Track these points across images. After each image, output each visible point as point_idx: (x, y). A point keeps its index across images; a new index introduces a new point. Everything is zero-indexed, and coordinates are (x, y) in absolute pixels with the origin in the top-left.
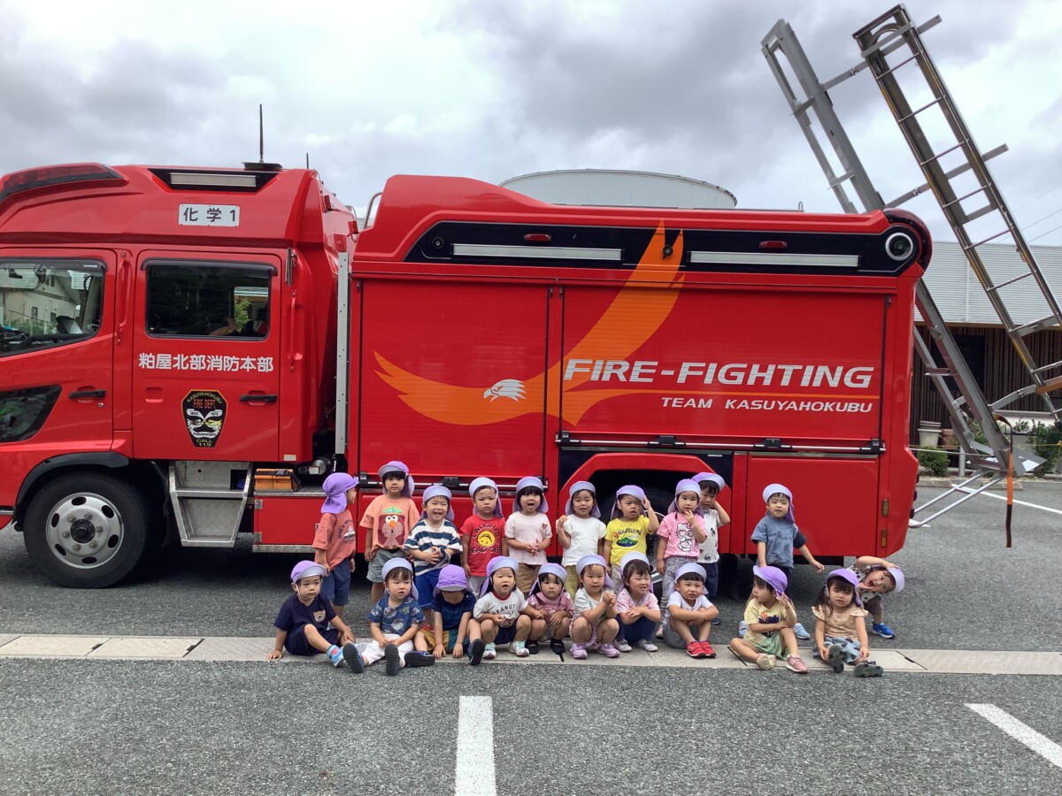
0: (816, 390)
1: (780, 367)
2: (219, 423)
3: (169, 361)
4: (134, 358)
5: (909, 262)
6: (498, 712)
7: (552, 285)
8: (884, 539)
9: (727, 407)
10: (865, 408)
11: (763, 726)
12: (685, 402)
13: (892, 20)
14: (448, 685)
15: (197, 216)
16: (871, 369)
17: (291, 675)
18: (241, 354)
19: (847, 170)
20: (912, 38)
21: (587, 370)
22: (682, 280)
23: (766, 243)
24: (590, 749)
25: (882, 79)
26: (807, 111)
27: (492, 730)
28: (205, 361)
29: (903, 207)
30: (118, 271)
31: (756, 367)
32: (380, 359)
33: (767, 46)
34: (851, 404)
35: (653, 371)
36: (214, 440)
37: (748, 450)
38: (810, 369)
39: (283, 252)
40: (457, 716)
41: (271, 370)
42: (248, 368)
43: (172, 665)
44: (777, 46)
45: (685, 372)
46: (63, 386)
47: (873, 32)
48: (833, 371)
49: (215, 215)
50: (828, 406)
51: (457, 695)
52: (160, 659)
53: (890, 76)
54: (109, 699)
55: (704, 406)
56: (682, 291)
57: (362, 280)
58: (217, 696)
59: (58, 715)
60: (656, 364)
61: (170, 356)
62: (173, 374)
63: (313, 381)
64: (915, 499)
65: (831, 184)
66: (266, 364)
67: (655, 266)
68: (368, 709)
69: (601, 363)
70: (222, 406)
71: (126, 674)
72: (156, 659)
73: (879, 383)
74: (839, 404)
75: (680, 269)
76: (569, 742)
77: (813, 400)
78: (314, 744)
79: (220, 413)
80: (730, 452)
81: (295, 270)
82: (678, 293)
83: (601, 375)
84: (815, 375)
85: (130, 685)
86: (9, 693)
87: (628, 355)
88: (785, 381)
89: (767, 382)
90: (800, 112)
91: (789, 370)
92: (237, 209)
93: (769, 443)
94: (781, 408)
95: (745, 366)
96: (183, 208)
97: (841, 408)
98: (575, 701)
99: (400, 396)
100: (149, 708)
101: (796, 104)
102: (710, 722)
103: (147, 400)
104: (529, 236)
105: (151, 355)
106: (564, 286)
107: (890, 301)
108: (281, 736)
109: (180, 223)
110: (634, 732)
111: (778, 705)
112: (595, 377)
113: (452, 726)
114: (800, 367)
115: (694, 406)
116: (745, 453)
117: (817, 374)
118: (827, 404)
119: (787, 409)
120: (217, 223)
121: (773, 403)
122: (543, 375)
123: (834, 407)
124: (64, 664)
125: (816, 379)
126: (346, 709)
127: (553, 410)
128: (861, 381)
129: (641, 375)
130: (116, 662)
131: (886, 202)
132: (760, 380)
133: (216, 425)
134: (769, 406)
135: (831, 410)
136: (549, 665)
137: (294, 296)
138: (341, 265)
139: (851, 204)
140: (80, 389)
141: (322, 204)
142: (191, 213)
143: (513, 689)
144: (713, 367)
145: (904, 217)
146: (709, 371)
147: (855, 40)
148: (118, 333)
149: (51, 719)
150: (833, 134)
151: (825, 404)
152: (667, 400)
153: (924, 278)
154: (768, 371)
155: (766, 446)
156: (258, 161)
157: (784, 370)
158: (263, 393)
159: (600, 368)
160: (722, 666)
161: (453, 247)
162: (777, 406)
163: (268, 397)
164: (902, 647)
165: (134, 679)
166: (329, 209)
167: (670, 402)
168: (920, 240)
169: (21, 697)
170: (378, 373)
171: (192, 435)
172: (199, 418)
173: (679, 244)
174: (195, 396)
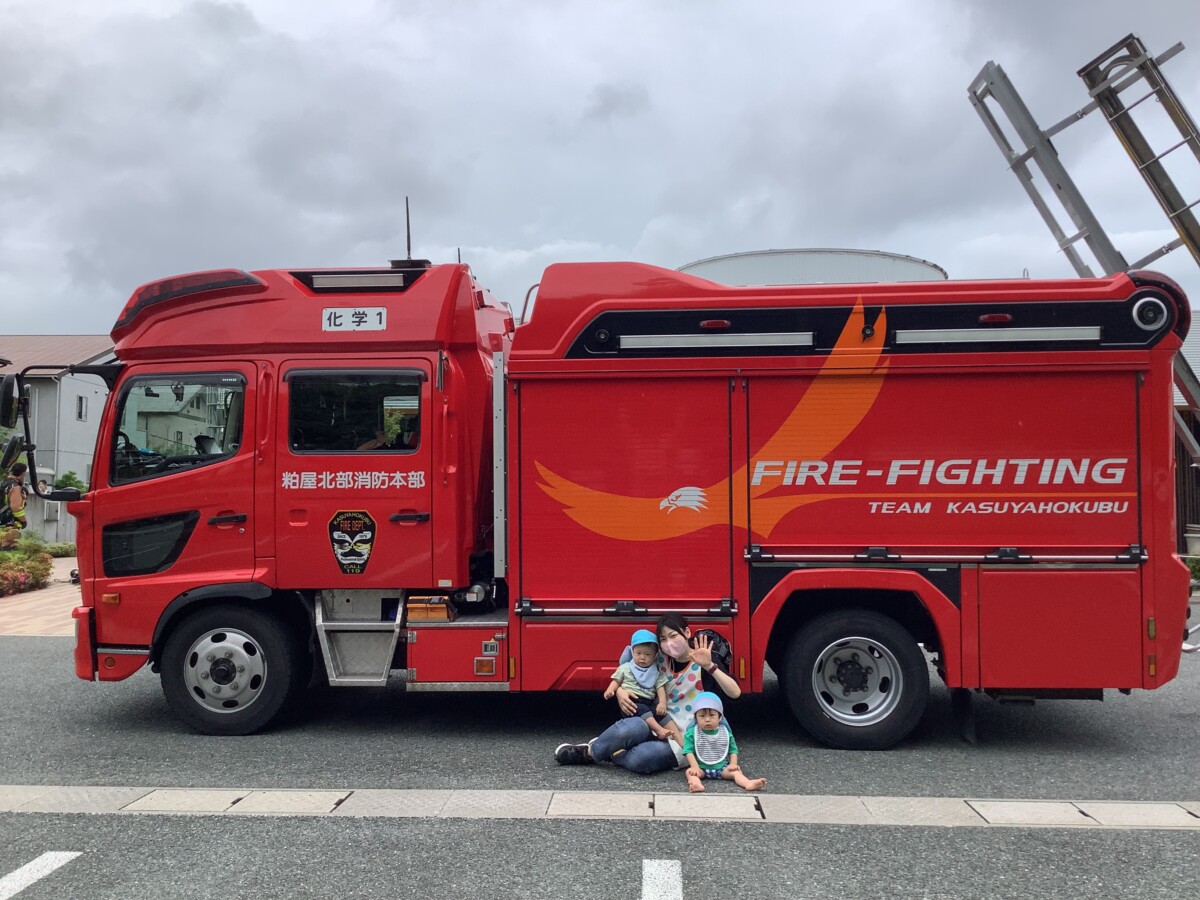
0: (1058, 488)
1: (1012, 462)
2: (368, 546)
3: (314, 480)
4: (276, 478)
5: (1163, 332)
6: (688, 879)
7: (734, 378)
8: (1152, 667)
9: (949, 511)
10: (1120, 508)
12: (897, 507)
13: (1124, 52)
14: (629, 846)
15: (341, 320)
16: (1125, 461)
17: (450, 834)
18: (390, 469)
19: (1079, 228)
20: (1150, 70)
21: (779, 473)
22: (886, 364)
23: (986, 316)
25: (1116, 120)
26: (1027, 163)
28: (353, 478)
30: (259, 384)
31: (982, 463)
32: (541, 469)
33: (975, 93)
34: (1102, 504)
35: (857, 472)
36: (363, 566)
37: (978, 562)
38: (1048, 464)
39: (434, 356)
40: (641, 883)
41: (423, 485)
42: (398, 484)
43: (318, 821)
44: (988, 91)
45: (895, 471)
46: (201, 511)
47: (1102, 67)
48: (1077, 465)
49: (360, 318)
50: (1074, 507)
51: (640, 859)
52: (305, 815)
53: (1125, 115)
54: (249, 862)
55: (921, 511)
56: (888, 377)
57: (519, 382)
58: (367, 858)
59: (193, 880)
60: (859, 463)
61: (315, 474)
62: (317, 494)
63: (469, 498)
64: (1188, 616)
65: (1061, 246)
66: (417, 480)
67: (853, 350)
68: (537, 874)
69: (794, 464)
70: (371, 528)
71: (267, 833)
72: (300, 815)
73: (1134, 474)
74: (1087, 505)
75: (884, 352)
77: (1055, 501)
79: (368, 535)
80: (955, 566)
81: (446, 374)
82: (882, 380)
83: (795, 479)
84: (1056, 470)
85: (272, 845)
86: (142, 854)
87: (826, 454)
88: (1020, 479)
89: (997, 480)
90: (1018, 166)
91: (1023, 465)
92: (384, 311)
93: (1005, 554)
94: (1016, 511)
95: (969, 462)
96: (326, 313)
97: (1091, 508)
98: (781, 866)
99: (564, 510)
100: (292, 871)
101: (1014, 157)
103: (292, 524)
104: (705, 322)
105: (294, 474)
106: (748, 378)
107: (1143, 379)
109: (323, 329)
111: (1031, 871)
112: (788, 481)
113: (635, 894)
114: (1037, 461)
115: (909, 511)
116: (975, 566)
117: (1058, 469)
118: (1073, 504)
119: (1023, 511)
120: (363, 327)
121: (1006, 505)
122: (727, 480)
123: (1081, 508)
124: (201, 821)
125: (1057, 474)
126: (512, 873)
127: (740, 522)
128: (1113, 476)
129: (843, 477)
130: (257, 819)
131: (1130, 264)
132: (988, 478)
133: (365, 549)
134: (1001, 508)
135: (1078, 511)
136: (748, 824)
137: (446, 403)
138: (496, 366)
139: (1087, 268)
140: (219, 514)
141: (474, 301)
142: (335, 318)
143: (706, 852)
144: (929, 464)
145: (1153, 279)
146: (925, 469)
147: (1081, 79)
148: (259, 451)
149: (185, 883)
150: (1060, 188)
151: (1070, 504)
152: (875, 505)
153: (1182, 349)
154: (997, 468)
155: (1001, 557)
156: (405, 258)
157: (1017, 465)
158: (414, 511)
159: (794, 470)
160: (958, 824)
161: (619, 340)
162: (1011, 508)
163: (420, 516)
164: (1183, 800)
165: (276, 838)
166: (483, 306)
167: (879, 508)
168: (1175, 305)
169: (153, 858)
170: (541, 485)
171: (339, 561)
172: (347, 542)
173: (881, 323)
174: (342, 517)
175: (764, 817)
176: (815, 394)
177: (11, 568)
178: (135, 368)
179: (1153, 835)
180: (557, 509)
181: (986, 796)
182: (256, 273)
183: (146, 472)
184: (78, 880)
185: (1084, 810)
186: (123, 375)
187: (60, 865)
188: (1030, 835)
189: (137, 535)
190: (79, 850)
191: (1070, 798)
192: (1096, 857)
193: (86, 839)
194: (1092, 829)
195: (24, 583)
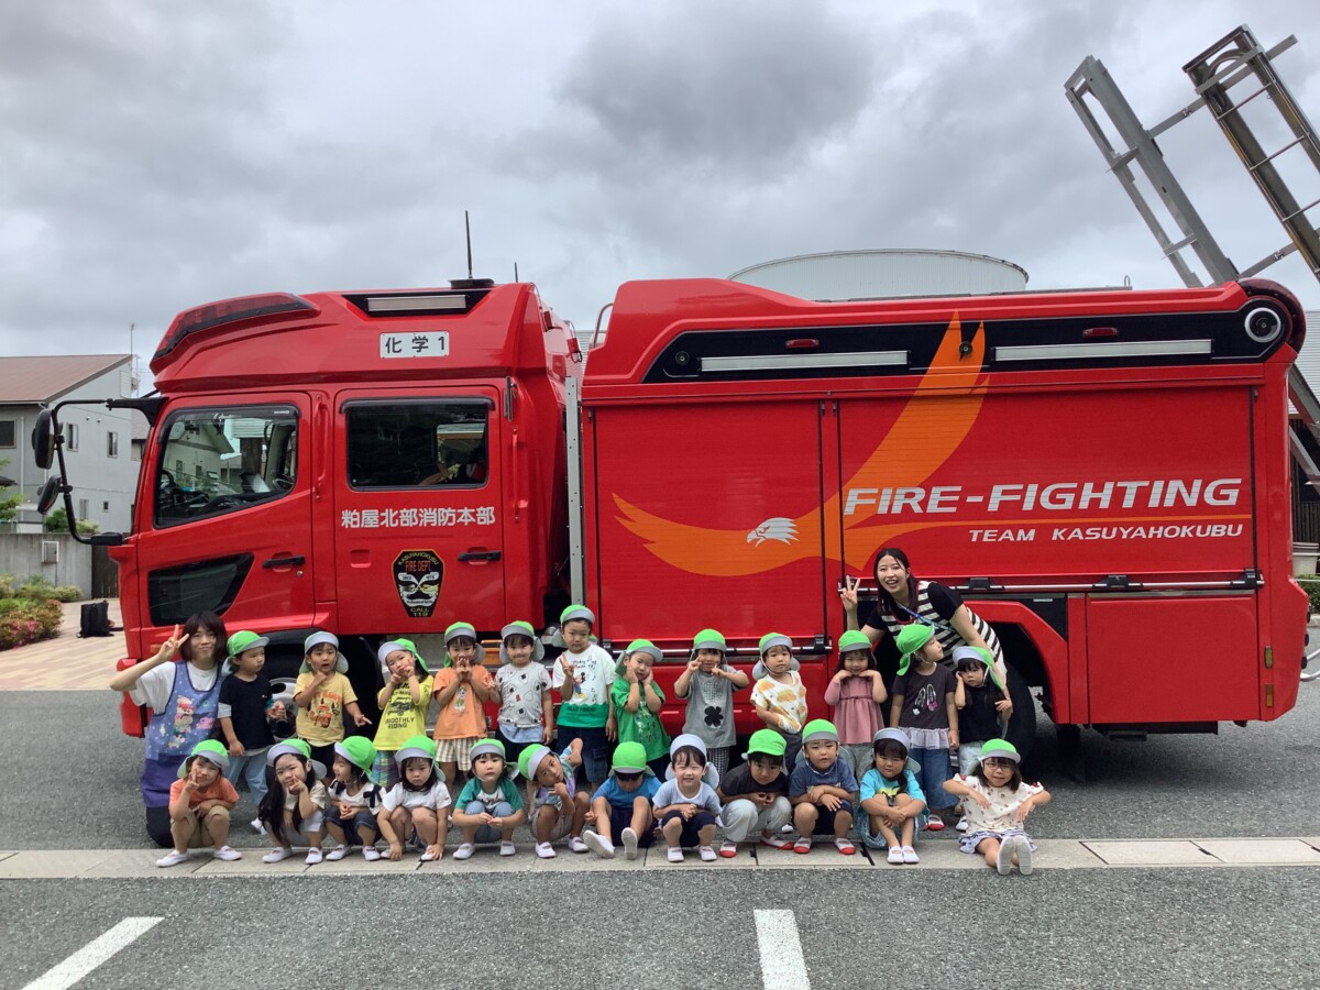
0: (1168, 511)
1: (1120, 484)
2: (436, 587)
3: (376, 518)
4: (335, 516)
5: (1277, 344)
6: (804, 928)
7: (823, 400)
8: (1269, 697)
9: (1054, 538)
10: (1234, 531)
11: (1141, 939)
12: (999, 535)
13: (1233, 46)
14: (737, 897)
15: (400, 346)
16: (1238, 481)
17: (547, 889)
18: (457, 504)
19: (1186, 232)
20: (1260, 64)
21: (873, 501)
22: (986, 383)
23: (1090, 330)
24: (926, 971)
25: (1225, 119)
26: (1129, 165)
27: (800, 949)
28: (417, 515)
29: (1264, 275)
30: (314, 415)
31: (1088, 487)
32: (619, 501)
33: (1072, 89)
34: (1215, 527)
35: (957, 498)
36: (431, 609)
37: (1086, 591)
38: (1158, 486)
39: (501, 383)
40: (755, 934)
41: (493, 521)
42: (466, 521)
43: (406, 879)
44: (1085, 88)
45: (997, 496)
46: (255, 553)
47: (1209, 61)
48: (1189, 487)
49: (421, 344)
50: (1185, 531)
51: (750, 909)
52: (391, 873)
53: (1235, 114)
54: (341, 922)
55: (1025, 539)
56: (987, 397)
57: (594, 409)
58: (466, 915)
59: (287, 942)
60: (959, 489)
61: (377, 511)
62: (381, 533)
63: (541, 531)
64: (1307, 644)
65: (1166, 252)
66: (486, 515)
67: (951, 368)
68: (646, 927)
69: (890, 491)
70: (438, 568)
71: (355, 891)
72: (385, 874)
73: (1249, 498)
74: (1199, 528)
75: (983, 370)
76: (899, 964)
77: (1166, 525)
78: (589, 970)
79: (436, 575)
80: (1062, 596)
81: (515, 402)
82: (982, 400)
83: (890, 507)
84: (1167, 492)
85: (362, 905)
86: (227, 917)
87: (922, 480)
88: (1128, 502)
89: (1104, 504)
90: (1119, 167)
91: (1132, 488)
92: (446, 335)
93: (1113, 581)
94: (1124, 537)
95: (1074, 485)
96: (384, 338)
97: (1203, 532)
98: (898, 913)
99: (645, 545)
100: (389, 931)
101: (1114, 157)
102: (1073, 935)
103: (353, 565)
104: (792, 342)
105: (355, 512)
106: (838, 401)
107: (1256, 394)
108: (549, 961)
109: (382, 356)
110: (979, 950)
111: (1156, 912)
112: (883, 510)
113: (752, 945)
114: (1146, 484)
115: (1012, 539)
116: (1082, 596)
117: (1169, 490)
118: (1184, 528)
119: (1132, 537)
120: (424, 353)
121: (1115, 530)
122: (818, 510)
123: (1193, 532)
124: (282, 882)
125: (1167, 497)
126: (620, 927)
127: (833, 553)
128: (1226, 497)
129: (941, 504)
130: (341, 878)
131: (1240, 272)
132: (1095, 502)
133: (432, 591)
134: (1109, 534)
135: (1190, 535)
136: (857, 871)
137: (515, 433)
138: (569, 394)
139: (1194, 275)
140: (276, 556)
141: (542, 323)
142: (394, 344)
143: (817, 901)
144: (1032, 489)
145: (1266, 287)
146: (1028, 494)
147: (1186, 75)
148: (317, 489)
149: (280, 945)
150: (1165, 191)
151: (1181, 528)
152: (976, 533)
153: (1297, 362)
154: (1105, 491)
155: (1109, 585)
156: (466, 278)
157: (1126, 488)
158: (484, 549)
159: (889, 497)
160: (1076, 865)
161: (700, 362)
162: (1119, 533)
163: (491, 555)
164: (1306, 835)
165: (366, 898)
166: (551, 328)
167: (981, 536)
168: (1289, 314)
169: (240, 921)
170: (618, 518)
171: (405, 605)
172: (413, 583)
173: (979, 339)
174: (407, 557)
175: (872, 864)
176: (910, 417)
177: (20, 617)
178: (179, 402)
179: (1279, 872)
180: (637, 543)
181: (1102, 837)
182: (306, 296)
183: (192, 513)
184: (167, 946)
185: (1204, 848)
186: (165, 408)
187: (144, 931)
188: (1151, 875)
189: (185, 580)
190: (160, 915)
191: (1189, 836)
192: (1221, 896)
193: (164, 904)
194: (1214, 868)
195: (34, 633)
